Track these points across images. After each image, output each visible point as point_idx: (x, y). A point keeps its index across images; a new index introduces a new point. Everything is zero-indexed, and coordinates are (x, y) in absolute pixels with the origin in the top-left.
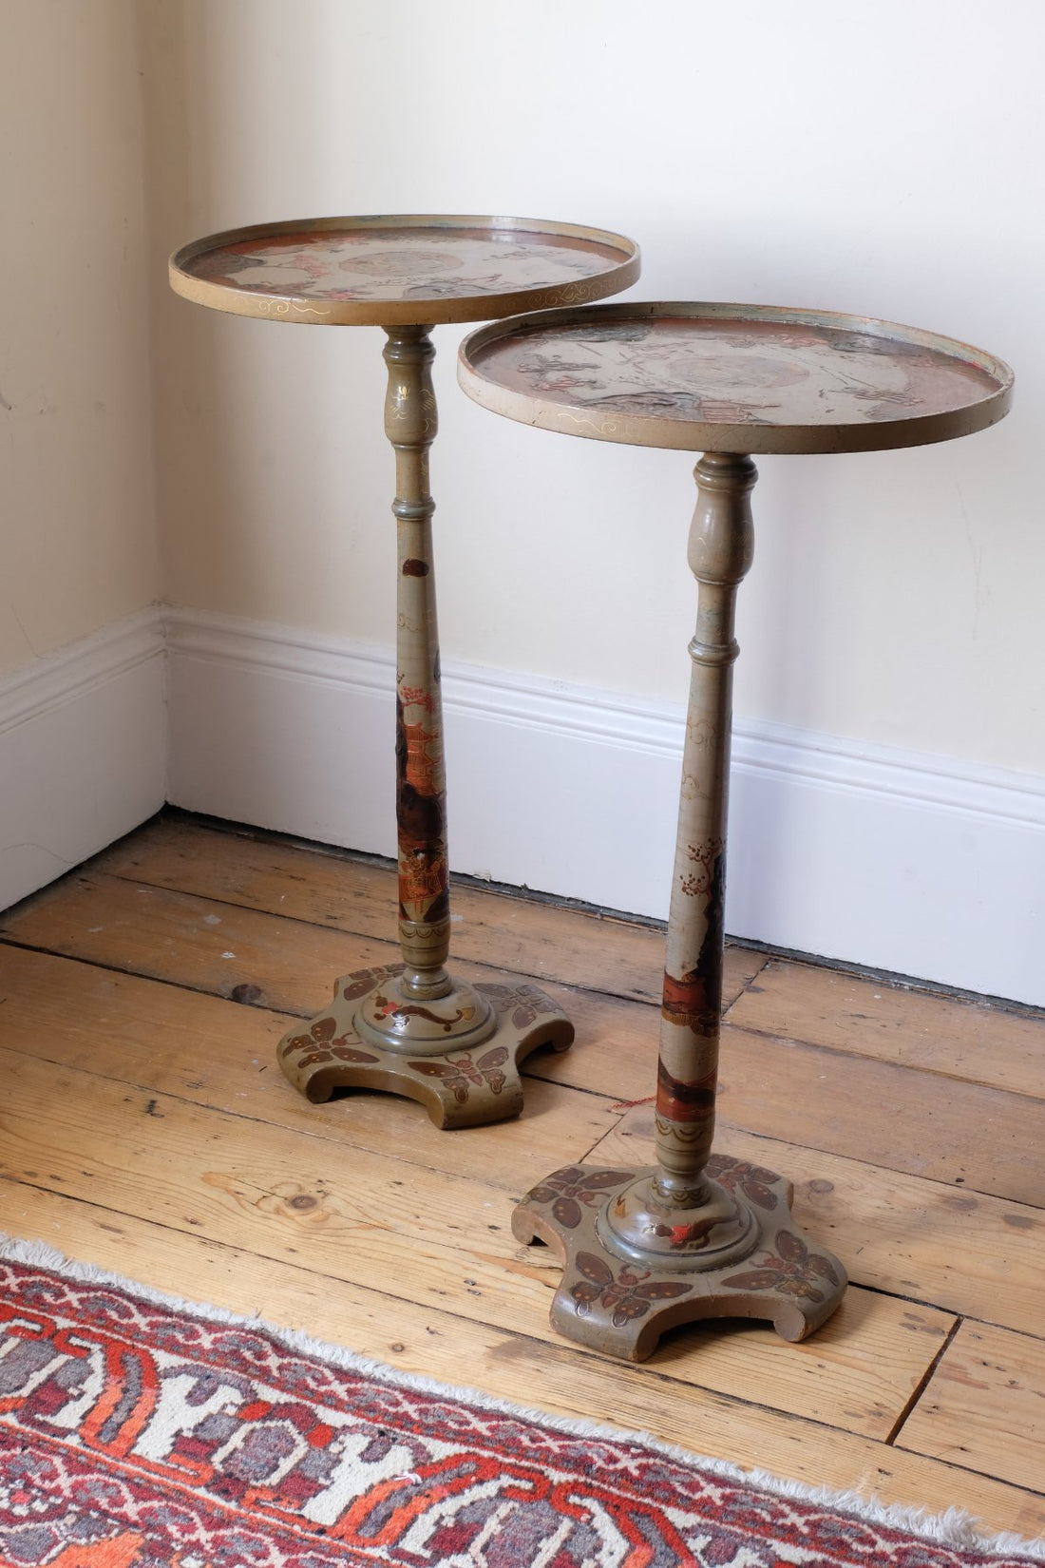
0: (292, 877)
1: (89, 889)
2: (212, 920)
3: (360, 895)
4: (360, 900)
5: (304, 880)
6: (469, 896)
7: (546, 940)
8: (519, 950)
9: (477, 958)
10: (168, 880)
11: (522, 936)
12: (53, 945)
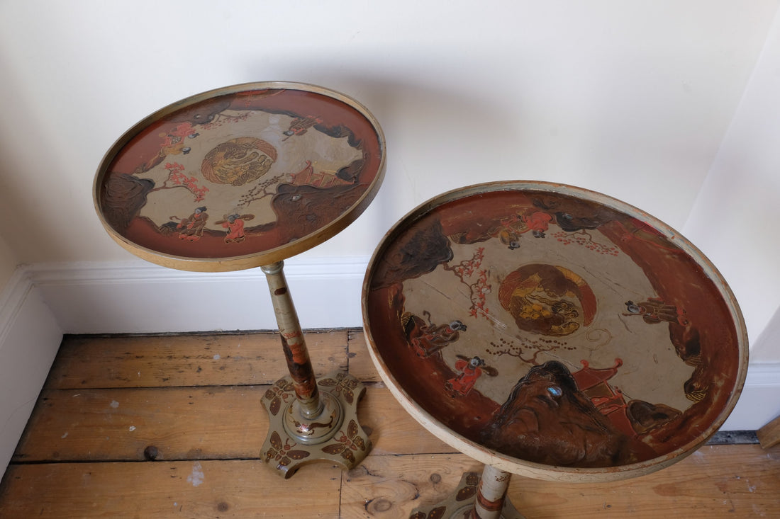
0: (137, 357)
1: (51, 405)
2: (115, 404)
3: (171, 357)
4: (173, 361)
5: (142, 357)
6: (215, 339)
7: (259, 357)
8: (251, 369)
9: (236, 383)
10: (84, 382)
11: (249, 359)
12: (49, 456)
